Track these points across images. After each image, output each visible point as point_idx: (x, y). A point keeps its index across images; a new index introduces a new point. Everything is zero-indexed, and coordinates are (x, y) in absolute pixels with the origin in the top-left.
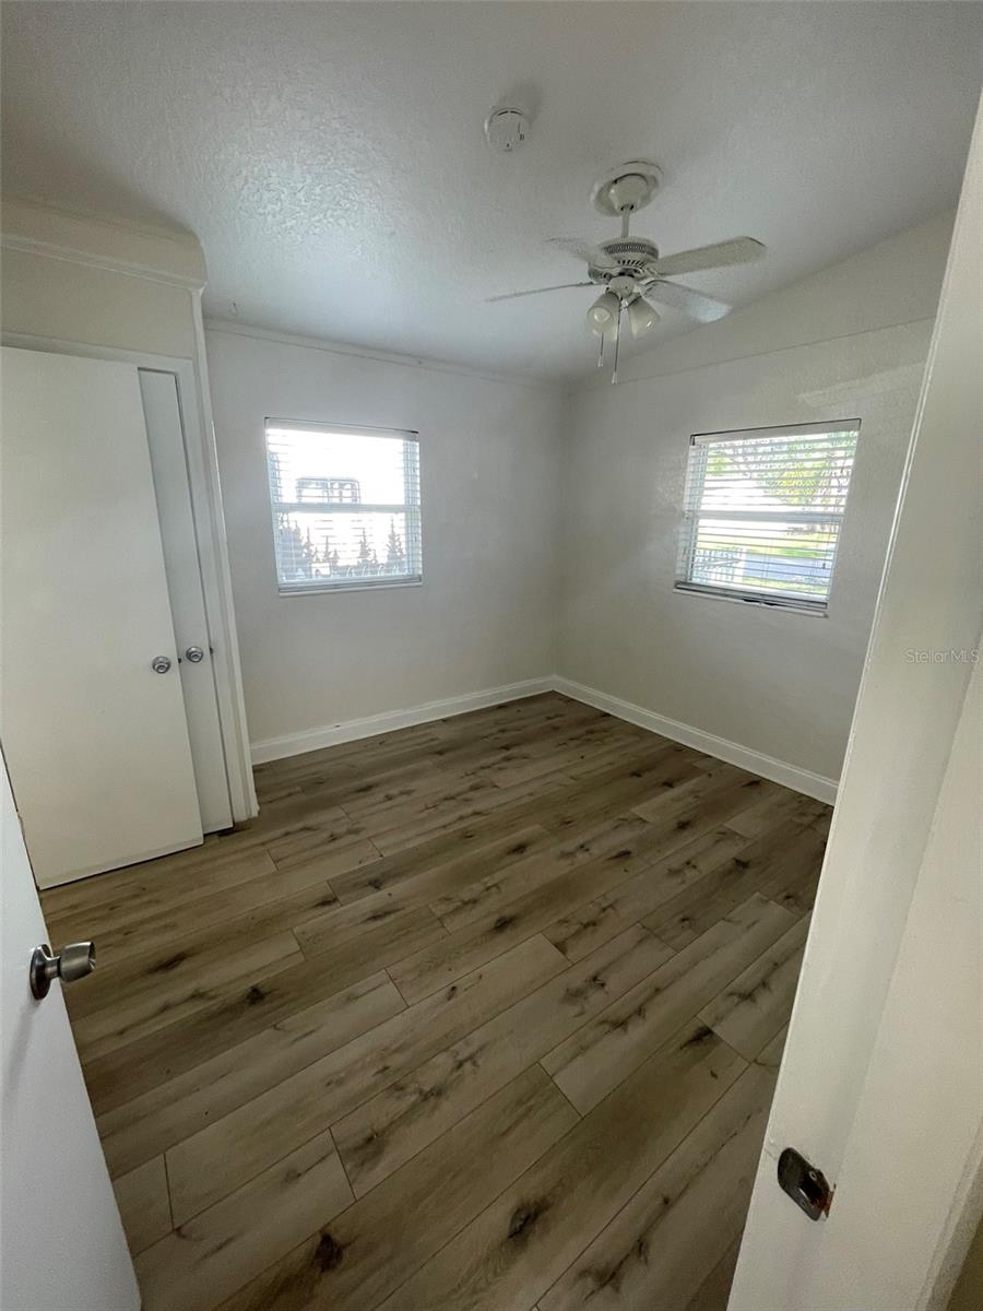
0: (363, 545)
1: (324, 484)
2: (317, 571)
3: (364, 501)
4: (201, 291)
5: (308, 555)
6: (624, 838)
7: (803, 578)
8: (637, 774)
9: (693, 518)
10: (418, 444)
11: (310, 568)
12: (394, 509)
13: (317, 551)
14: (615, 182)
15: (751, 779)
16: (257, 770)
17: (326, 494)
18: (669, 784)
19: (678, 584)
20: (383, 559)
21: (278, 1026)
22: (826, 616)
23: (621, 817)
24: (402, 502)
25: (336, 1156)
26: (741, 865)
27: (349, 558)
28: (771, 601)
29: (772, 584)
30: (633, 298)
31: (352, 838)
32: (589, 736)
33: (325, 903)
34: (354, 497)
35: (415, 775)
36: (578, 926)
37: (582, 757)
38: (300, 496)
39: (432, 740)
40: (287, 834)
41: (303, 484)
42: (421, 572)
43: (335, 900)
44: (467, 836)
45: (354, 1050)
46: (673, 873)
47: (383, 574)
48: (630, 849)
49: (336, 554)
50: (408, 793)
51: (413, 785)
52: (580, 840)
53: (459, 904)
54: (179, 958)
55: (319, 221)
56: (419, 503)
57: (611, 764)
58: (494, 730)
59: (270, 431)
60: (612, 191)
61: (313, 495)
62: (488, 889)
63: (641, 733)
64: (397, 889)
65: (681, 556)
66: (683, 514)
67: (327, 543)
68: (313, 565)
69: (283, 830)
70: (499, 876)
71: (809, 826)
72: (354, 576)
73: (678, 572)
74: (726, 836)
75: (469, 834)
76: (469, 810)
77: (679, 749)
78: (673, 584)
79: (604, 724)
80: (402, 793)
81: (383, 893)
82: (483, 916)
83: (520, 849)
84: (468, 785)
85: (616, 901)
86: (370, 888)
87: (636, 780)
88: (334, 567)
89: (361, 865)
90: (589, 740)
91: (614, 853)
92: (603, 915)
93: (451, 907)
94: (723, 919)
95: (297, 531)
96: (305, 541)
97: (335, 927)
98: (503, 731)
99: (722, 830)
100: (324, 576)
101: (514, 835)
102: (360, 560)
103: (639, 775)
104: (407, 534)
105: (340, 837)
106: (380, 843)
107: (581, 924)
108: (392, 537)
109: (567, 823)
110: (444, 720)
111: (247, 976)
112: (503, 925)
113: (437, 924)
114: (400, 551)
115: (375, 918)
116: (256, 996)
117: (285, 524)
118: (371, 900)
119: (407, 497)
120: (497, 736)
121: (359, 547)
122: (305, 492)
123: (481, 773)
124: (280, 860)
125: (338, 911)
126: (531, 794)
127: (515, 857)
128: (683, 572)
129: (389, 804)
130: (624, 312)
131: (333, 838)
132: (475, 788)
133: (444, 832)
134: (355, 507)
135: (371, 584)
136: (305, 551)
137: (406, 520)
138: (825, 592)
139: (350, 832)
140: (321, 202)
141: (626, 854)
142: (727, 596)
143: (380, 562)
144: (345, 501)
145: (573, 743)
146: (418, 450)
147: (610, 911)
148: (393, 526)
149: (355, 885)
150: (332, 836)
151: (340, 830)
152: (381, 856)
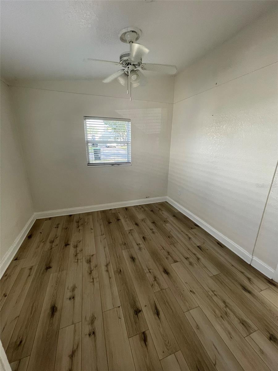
21: (214, 363)
25: (251, 335)
28: (118, 164)
31: (98, 322)
33: (144, 338)
43: (144, 333)
45: (218, 328)
53: (155, 282)
62: (150, 272)
64: (142, 302)
80: (73, 291)
81: (144, 309)
86: (140, 314)
89: (123, 318)
97: (161, 334)
106: (109, 306)
113: (164, 291)
115: (158, 314)
118: (147, 314)
120: (54, 245)
125: (151, 332)
131: (93, 333)
139: (92, 321)
141: (144, 238)
149: (136, 323)
150: (90, 335)
151: (87, 329)
152: (119, 307)
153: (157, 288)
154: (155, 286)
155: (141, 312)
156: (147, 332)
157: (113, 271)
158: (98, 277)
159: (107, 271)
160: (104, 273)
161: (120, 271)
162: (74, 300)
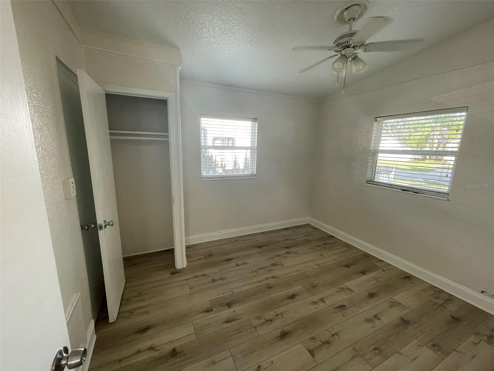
0: (235, 162)
1: (223, 139)
2: (217, 171)
3: (237, 145)
4: (180, 68)
5: (215, 165)
6: (341, 298)
7: (422, 180)
8: (347, 266)
9: (375, 153)
10: (257, 123)
11: (216, 170)
12: (246, 148)
13: (218, 164)
14: (347, 9)
15: (406, 275)
16: (188, 247)
17: (223, 143)
18: (364, 273)
19: (368, 182)
20: (242, 168)
22: (448, 200)
23: (340, 287)
24: (250, 145)
26: (405, 322)
27: (230, 166)
28: (416, 191)
29: (407, 182)
30: (353, 56)
31: (221, 282)
32: (325, 246)
33: (208, 311)
34: (233, 143)
35: (248, 256)
36: (320, 342)
37: (321, 256)
38: (213, 143)
39: (257, 241)
40: (196, 277)
41: (215, 139)
42: (255, 173)
43: (212, 310)
44: (269, 287)
46: (368, 321)
47: (241, 173)
48: (345, 304)
49: (225, 165)
50: (246, 264)
51: (247, 261)
52: (321, 296)
53: (264, 321)
54: (147, 329)
55: (222, 39)
56: (256, 146)
57: (335, 260)
58: (283, 239)
59: (202, 119)
60: (345, 13)
61: (218, 143)
62: (277, 315)
63: (348, 246)
64: (237, 309)
65: (369, 170)
66: (371, 151)
67: (222, 161)
68: (217, 169)
69: (195, 275)
70: (282, 309)
71: (442, 305)
72: (231, 174)
73: (368, 176)
74: (394, 304)
76: (270, 275)
77: (367, 256)
78: (365, 181)
79: (332, 241)
80: (243, 264)
81: (231, 310)
82: (274, 329)
83: (292, 297)
84: (271, 263)
85: (339, 332)
86: (226, 307)
87: (347, 269)
88: (224, 170)
89: (223, 295)
90: (325, 248)
91: (337, 305)
92: (332, 338)
93: (260, 322)
94: (398, 352)
95: (212, 156)
96: (214, 160)
97: (210, 323)
98: (286, 240)
99: (391, 300)
100: (220, 173)
101: (290, 290)
102: (234, 167)
103: (348, 267)
104: (251, 158)
105: (216, 281)
106: (232, 286)
107: (321, 341)
108: (246, 159)
109: (314, 286)
110: (262, 233)
111: (172, 342)
112: (284, 335)
113: (254, 329)
114: (249, 164)
115: (227, 322)
116: (174, 353)
117: (208, 154)
118: (226, 313)
119: (252, 144)
120: (283, 242)
121: (233, 163)
122: (216, 142)
123: (276, 258)
124: (191, 288)
125: (212, 316)
126: (298, 271)
127: (291, 301)
128: (370, 176)
129: (237, 268)
130: (349, 63)
131: (214, 281)
132: (274, 265)
133: (259, 284)
134: (233, 148)
135: (236, 177)
136: (214, 164)
137: (251, 152)
138: (447, 188)
139: (221, 279)
140: (224, 31)
141: (343, 307)
142: (392, 188)
143: (241, 168)
144: (230, 145)
145: (317, 248)
146: (257, 126)
147: (336, 336)
148: (246, 155)
149: (220, 304)
150: (213, 280)
151: (217, 278)
152: (232, 292)
153: (256, 322)
154: (259, 320)
155: (228, 308)
156: (212, 312)
157: (269, 282)
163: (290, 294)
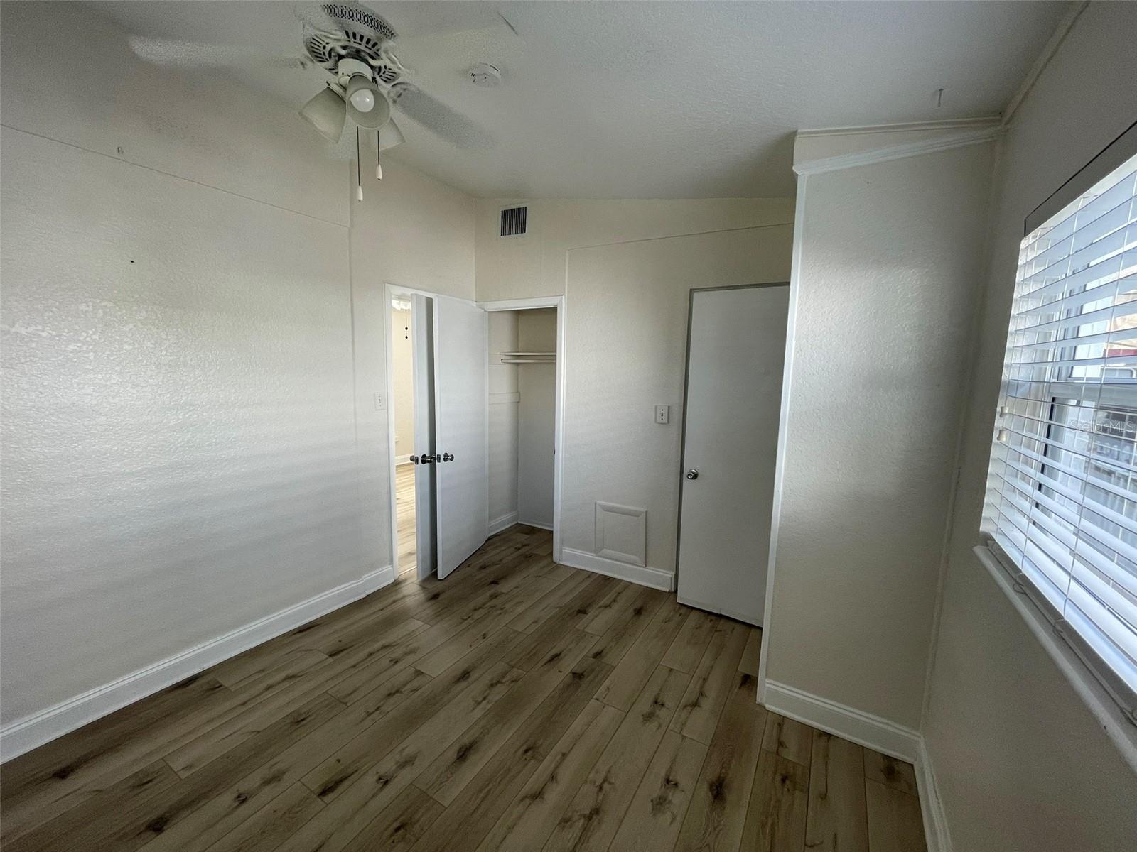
43: (594, 658)
44: (530, 751)
52: (391, 791)
53: (504, 681)
62: (485, 698)
64: (557, 678)
70: (478, 713)
75: (530, 753)
81: (568, 671)
82: (481, 677)
83: (464, 753)
86: (579, 672)
92: (380, 705)
93: (508, 677)
97: (577, 643)
113: (512, 663)
115: (557, 656)
118: (570, 664)
127: (466, 741)
141: (326, 791)
149: (593, 670)
151: (662, 713)
152: (596, 699)
153: (515, 672)
155: (574, 671)
157: (540, 768)
158: (586, 781)
159: (553, 778)
160: (565, 776)
161: (526, 751)
162: (669, 776)
163: (472, 758)
